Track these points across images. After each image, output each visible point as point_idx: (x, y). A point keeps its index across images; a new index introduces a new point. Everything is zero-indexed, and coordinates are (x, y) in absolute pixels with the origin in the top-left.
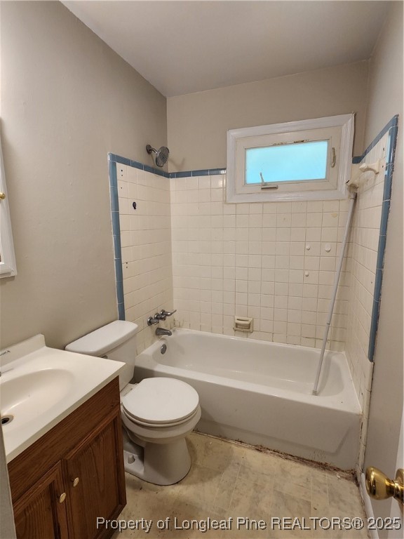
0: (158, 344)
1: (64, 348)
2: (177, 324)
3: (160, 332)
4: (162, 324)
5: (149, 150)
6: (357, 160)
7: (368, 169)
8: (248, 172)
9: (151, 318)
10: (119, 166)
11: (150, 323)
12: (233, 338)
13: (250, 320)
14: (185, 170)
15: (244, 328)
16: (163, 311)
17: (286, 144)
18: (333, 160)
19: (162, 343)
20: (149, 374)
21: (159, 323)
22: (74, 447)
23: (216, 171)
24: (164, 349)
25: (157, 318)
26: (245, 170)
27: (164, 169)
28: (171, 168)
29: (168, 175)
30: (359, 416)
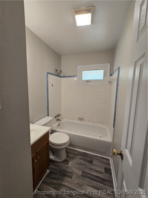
0: (57, 123)
1: (33, 124)
2: (62, 118)
3: (58, 120)
4: (58, 118)
5: (56, 70)
6: (111, 75)
7: (113, 79)
8: (83, 77)
9: (56, 116)
10: (49, 75)
11: (55, 117)
12: (78, 122)
13: (83, 117)
14: (66, 75)
15: (81, 119)
16: (59, 114)
17: (93, 70)
18: (105, 75)
19: (59, 123)
20: (55, 131)
21: (58, 117)
22: (38, 149)
23: (74, 76)
24: (59, 125)
25: (57, 116)
26: (82, 76)
27: (60, 75)
28: (62, 75)
29: (61, 77)
30: (111, 143)
